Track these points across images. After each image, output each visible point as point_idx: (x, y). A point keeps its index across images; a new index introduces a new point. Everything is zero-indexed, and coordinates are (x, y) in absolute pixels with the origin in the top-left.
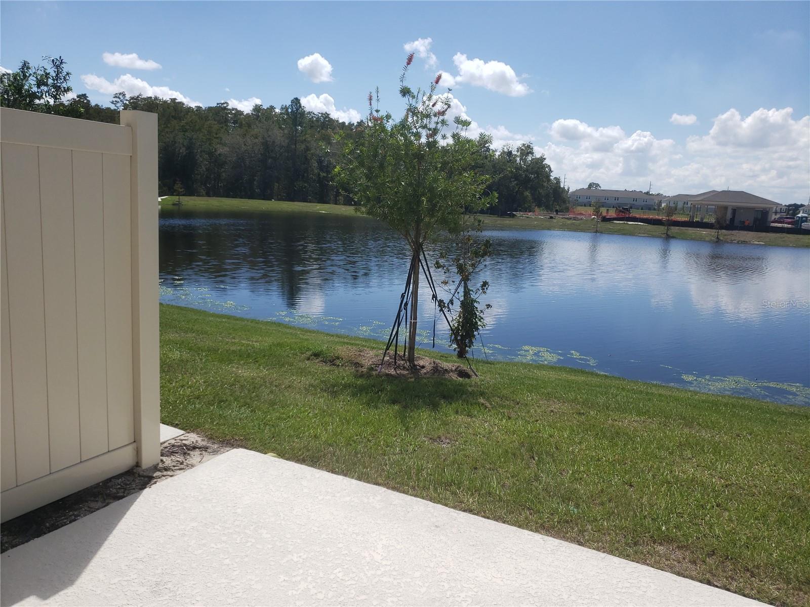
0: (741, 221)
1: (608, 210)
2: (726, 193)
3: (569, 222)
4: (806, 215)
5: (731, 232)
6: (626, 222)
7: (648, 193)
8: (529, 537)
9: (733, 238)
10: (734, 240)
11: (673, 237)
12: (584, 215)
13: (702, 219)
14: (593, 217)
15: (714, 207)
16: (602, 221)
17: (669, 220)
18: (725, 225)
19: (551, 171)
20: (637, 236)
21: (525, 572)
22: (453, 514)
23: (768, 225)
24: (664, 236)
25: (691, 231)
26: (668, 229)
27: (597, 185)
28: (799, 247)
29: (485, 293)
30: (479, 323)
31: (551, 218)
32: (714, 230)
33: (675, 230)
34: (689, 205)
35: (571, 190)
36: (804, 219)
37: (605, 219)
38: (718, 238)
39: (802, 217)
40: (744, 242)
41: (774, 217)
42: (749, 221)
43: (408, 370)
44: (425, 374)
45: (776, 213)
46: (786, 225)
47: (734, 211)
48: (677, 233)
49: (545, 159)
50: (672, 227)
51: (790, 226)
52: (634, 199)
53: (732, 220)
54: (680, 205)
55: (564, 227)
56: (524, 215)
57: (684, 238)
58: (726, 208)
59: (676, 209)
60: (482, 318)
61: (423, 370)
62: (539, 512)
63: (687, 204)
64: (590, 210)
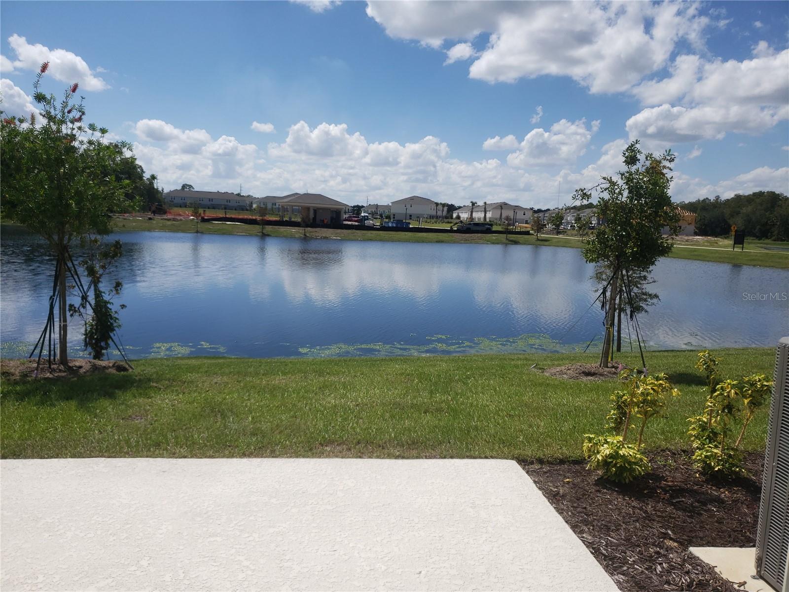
0: (321, 220)
1: (204, 211)
2: (307, 195)
3: (169, 223)
4: (367, 215)
5: (314, 229)
6: (224, 222)
7: (238, 195)
8: (239, 461)
9: (317, 235)
10: (318, 236)
11: (268, 235)
12: (182, 216)
13: (290, 218)
14: (192, 217)
15: (298, 208)
16: (201, 221)
17: (263, 220)
18: (309, 223)
19: (143, 171)
20: (236, 235)
21: (244, 481)
22: (173, 461)
23: (341, 223)
24: (260, 234)
25: (283, 229)
26: (263, 228)
27: (190, 186)
28: (366, 241)
29: (118, 293)
30: (115, 324)
31: (150, 219)
32: (302, 228)
33: (269, 228)
34: (277, 206)
35: (166, 191)
36: (366, 217)
37: (204, 220)
38: (305, 235)
39: (365, 216)
40: (326, 238)
41: (345, 216)
42: (327, 220)
43: (65, 372)
44: (85, 373)
45: (345, 213)
46: (354, 223)
47: (316, 211)
48: (271, 231)
49: (136, 159)
50: (267, 226)
51: (357, 223)
52: (227, 200)
53: (314, 219)
54: (269, 206)
55: (163, 228)
56: (121, 217)
57: (278, 236)
58: (308, 209)
59: (266, 209)
60: (118, 319)
61: (81, 369)
62: (238, 447)
63: (275, 205)
64: (188, 211)
